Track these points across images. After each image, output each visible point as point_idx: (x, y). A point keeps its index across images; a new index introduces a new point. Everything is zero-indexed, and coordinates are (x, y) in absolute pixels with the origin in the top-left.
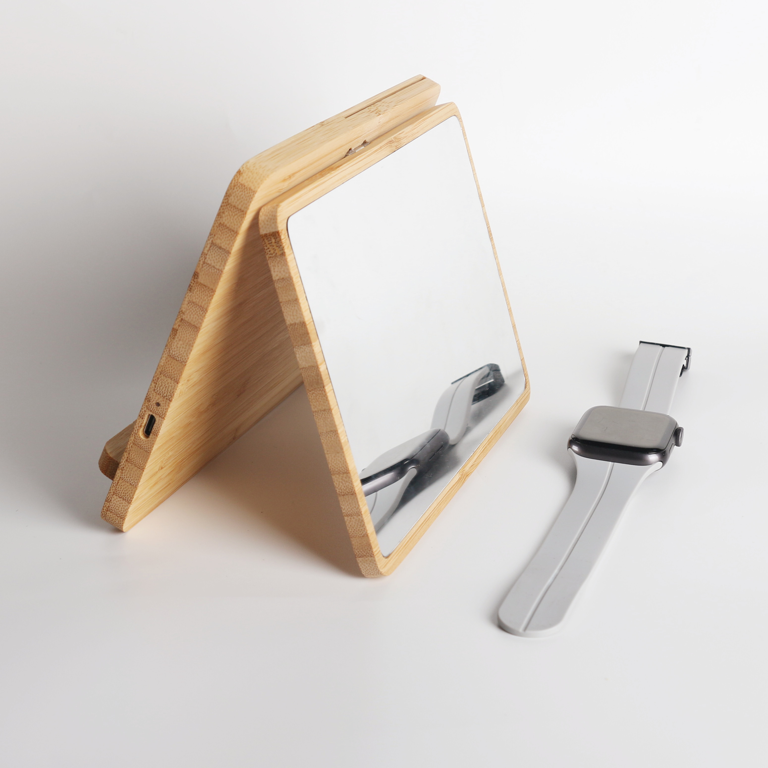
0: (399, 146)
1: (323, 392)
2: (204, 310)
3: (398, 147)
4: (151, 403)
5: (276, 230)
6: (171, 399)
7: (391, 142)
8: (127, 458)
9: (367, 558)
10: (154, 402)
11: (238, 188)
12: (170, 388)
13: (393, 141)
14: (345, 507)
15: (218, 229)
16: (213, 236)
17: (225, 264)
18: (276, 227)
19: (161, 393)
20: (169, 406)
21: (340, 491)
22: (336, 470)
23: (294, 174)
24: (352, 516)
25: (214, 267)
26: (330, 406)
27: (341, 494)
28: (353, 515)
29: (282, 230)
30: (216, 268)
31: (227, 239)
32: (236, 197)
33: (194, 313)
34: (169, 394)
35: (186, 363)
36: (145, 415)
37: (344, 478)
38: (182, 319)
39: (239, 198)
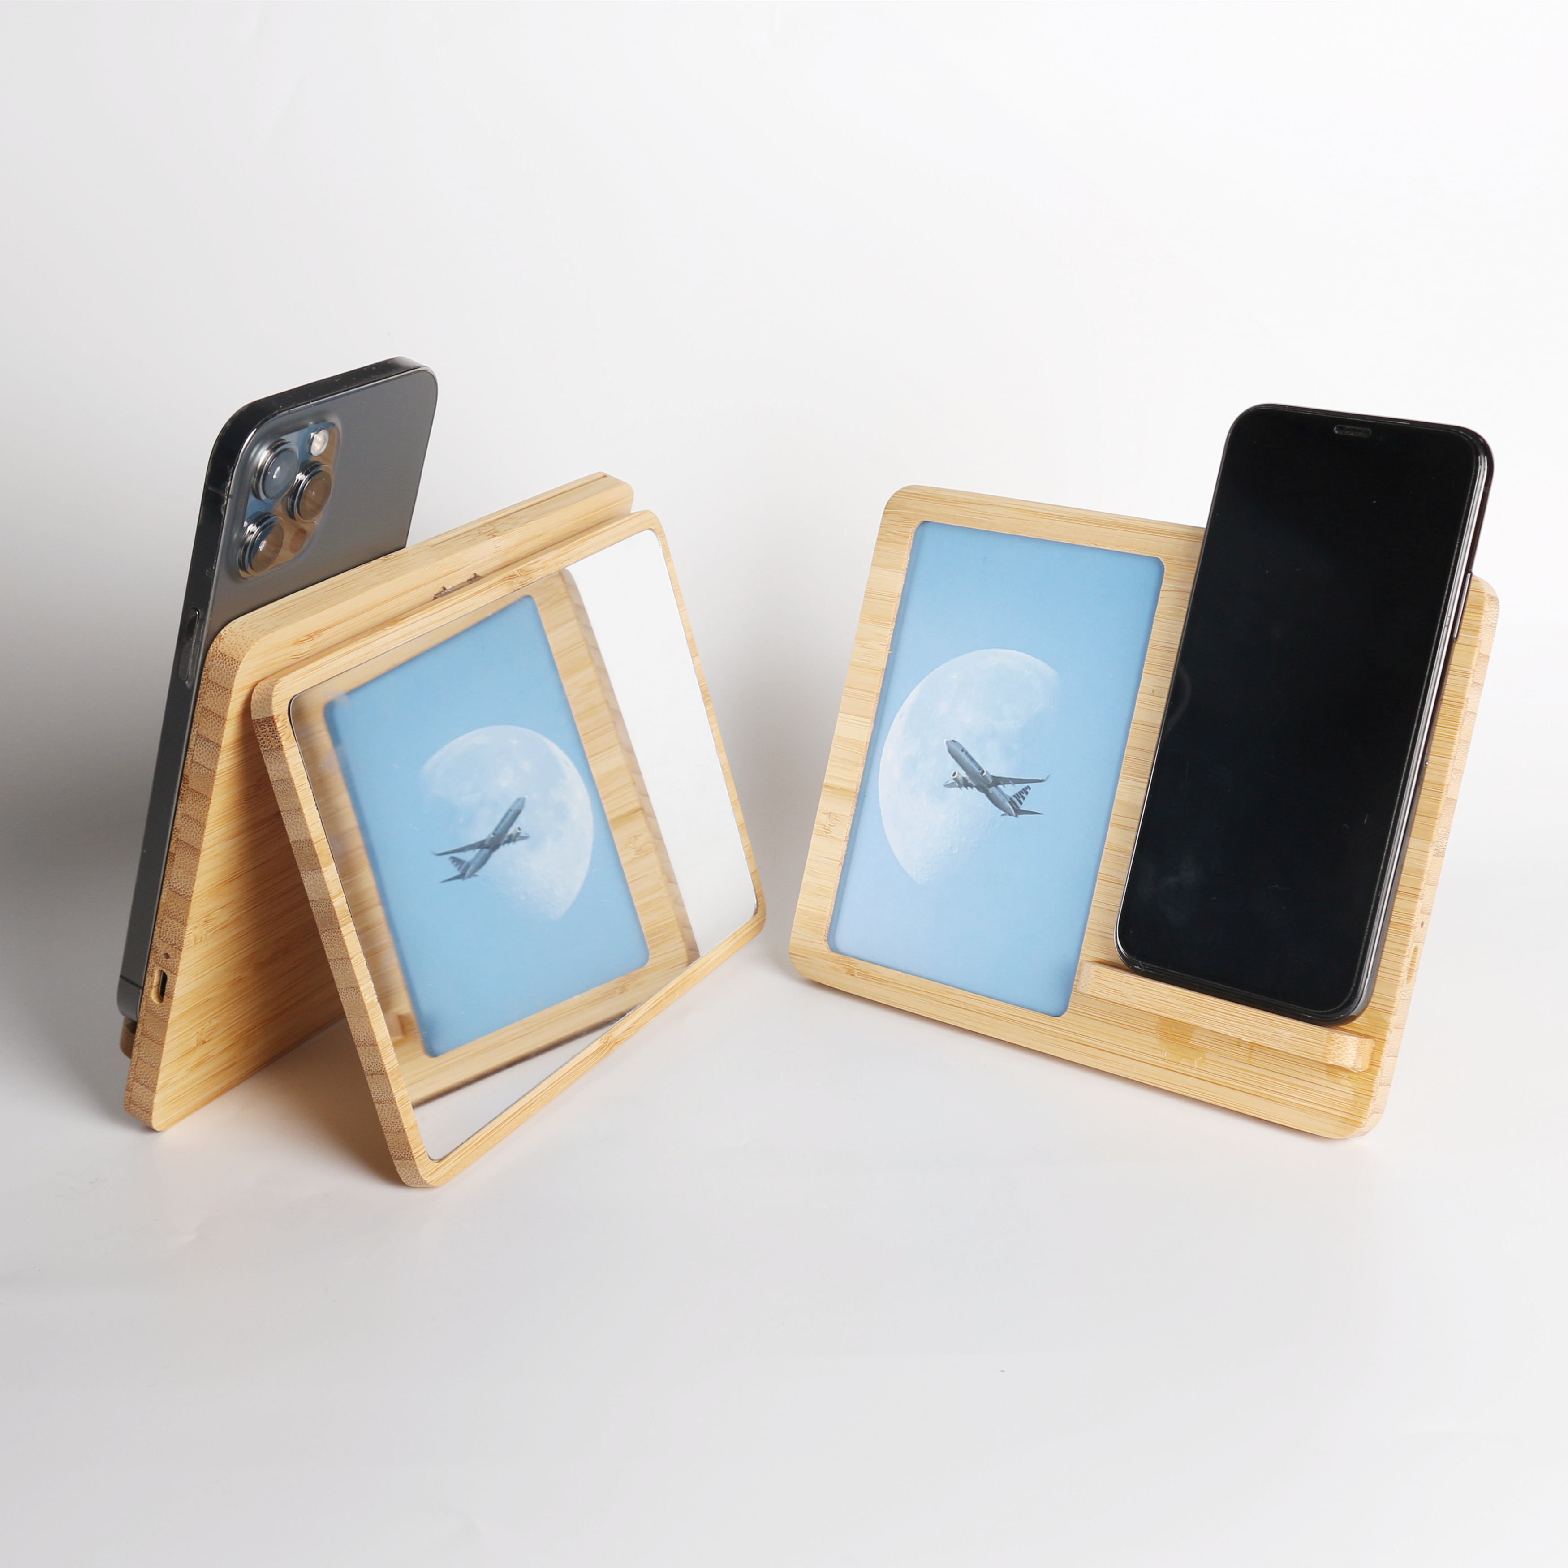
0: (528, 581)
1: (339, 934)
2: (202, 825)
3: (524, 583)
4: (158, 954)
5: (271, 715)
6: (180, 948)
7: (512, 577)
8: (142, 1030)
9: (406, 1161)
10: (162, 953)
11: (218, 659)
12: (178, 933)
13: (516, 575)
14: (375, 1090)
15: (202, 716)
16: (197, 725)
17: (217, 762)
18: (271, 711)
19: (168, 940)
20: (179, 957)
21: (368, 1068)
22: (361, 1040)
23: (318, 633)
24: (384, 1104)
25: (205, 767)
26: (348, 955)
27: (368, 1072)
28: (385, 1102)
29: (279, 715)
30: (207, 768)
31: (214, 728)
32: (216, 670)
33: (190, 830)
34: (177, 941)
35: (191, 899)
36: (154, 971)
37: (371, 1052)
38: (178, 839)
39: (220, 671)
